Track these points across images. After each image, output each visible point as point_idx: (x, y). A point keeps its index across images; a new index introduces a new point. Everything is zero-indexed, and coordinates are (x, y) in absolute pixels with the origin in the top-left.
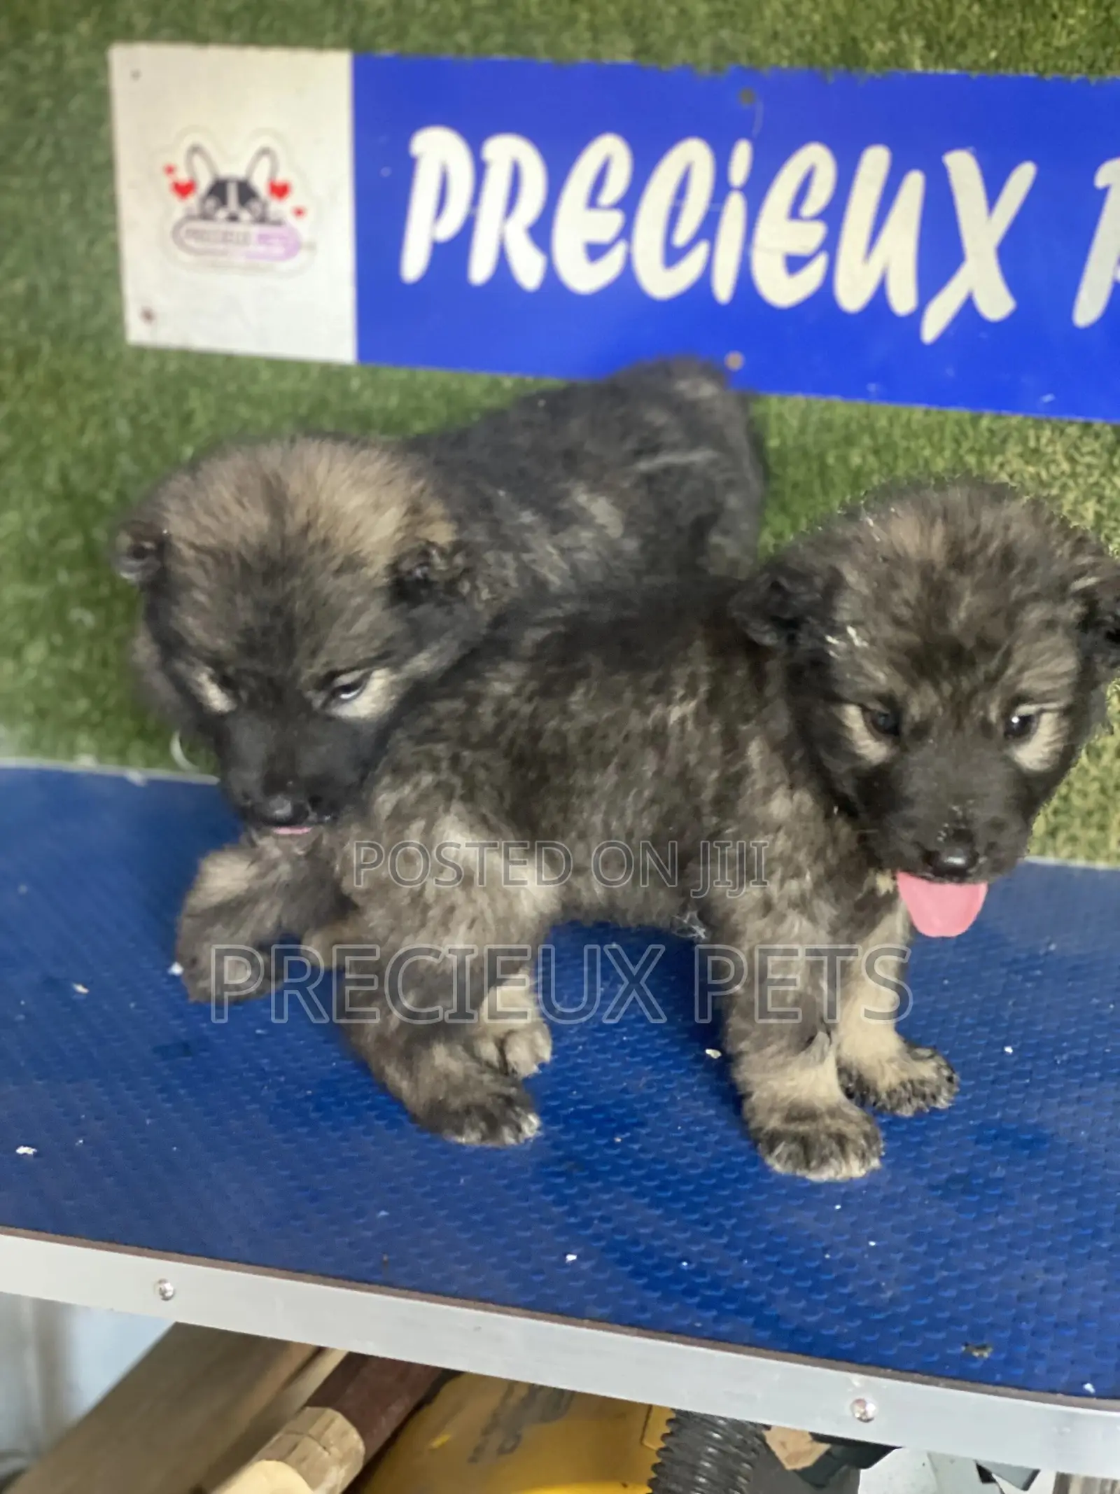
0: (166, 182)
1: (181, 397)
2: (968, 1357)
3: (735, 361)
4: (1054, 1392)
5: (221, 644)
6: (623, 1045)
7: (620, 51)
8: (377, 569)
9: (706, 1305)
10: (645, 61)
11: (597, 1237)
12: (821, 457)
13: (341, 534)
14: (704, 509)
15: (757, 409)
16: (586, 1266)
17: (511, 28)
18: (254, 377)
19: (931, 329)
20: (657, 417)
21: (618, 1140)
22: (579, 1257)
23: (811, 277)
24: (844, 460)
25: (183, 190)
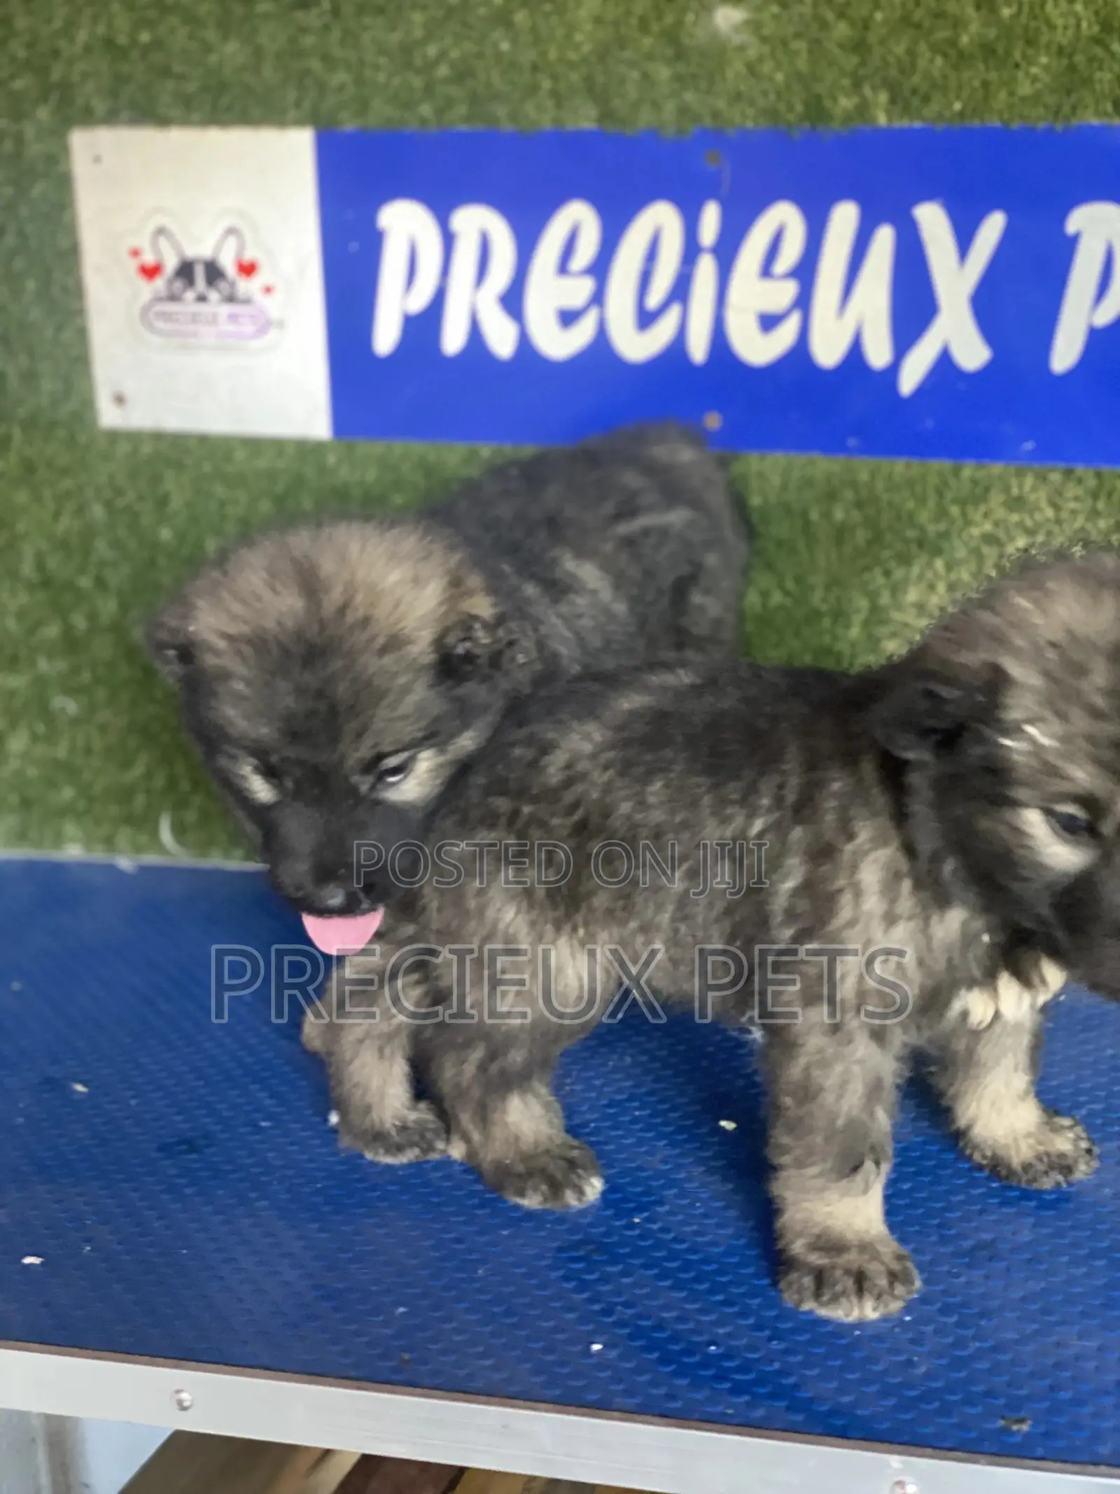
0: (132, 265)
1: (156, 479)
2: (1006, 1431)
3: (713, 421)
4: (1096, 1464)
5: (264, 731)
6: (635, 1120)
7: (584, 118)
8: (421, 647)
9: (737, 1390)
10: (611, 128)
11: (621, 1324)
12: (804, 514)
13: (381, 612)
14: (684, 570)
15: (737, 468)
16: (613, 1354)
17: (474, 99)
18: (228, 457)
19: (909, 380)
20: (632, 479)
21: (637, 1220)
22: (605, 1346)
23: (786, 335)
24: (827, 515)
25: (150, 272)
